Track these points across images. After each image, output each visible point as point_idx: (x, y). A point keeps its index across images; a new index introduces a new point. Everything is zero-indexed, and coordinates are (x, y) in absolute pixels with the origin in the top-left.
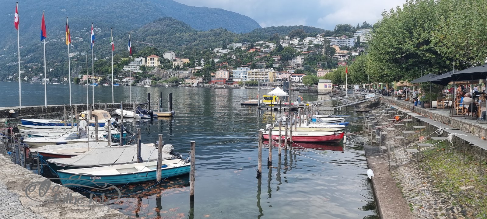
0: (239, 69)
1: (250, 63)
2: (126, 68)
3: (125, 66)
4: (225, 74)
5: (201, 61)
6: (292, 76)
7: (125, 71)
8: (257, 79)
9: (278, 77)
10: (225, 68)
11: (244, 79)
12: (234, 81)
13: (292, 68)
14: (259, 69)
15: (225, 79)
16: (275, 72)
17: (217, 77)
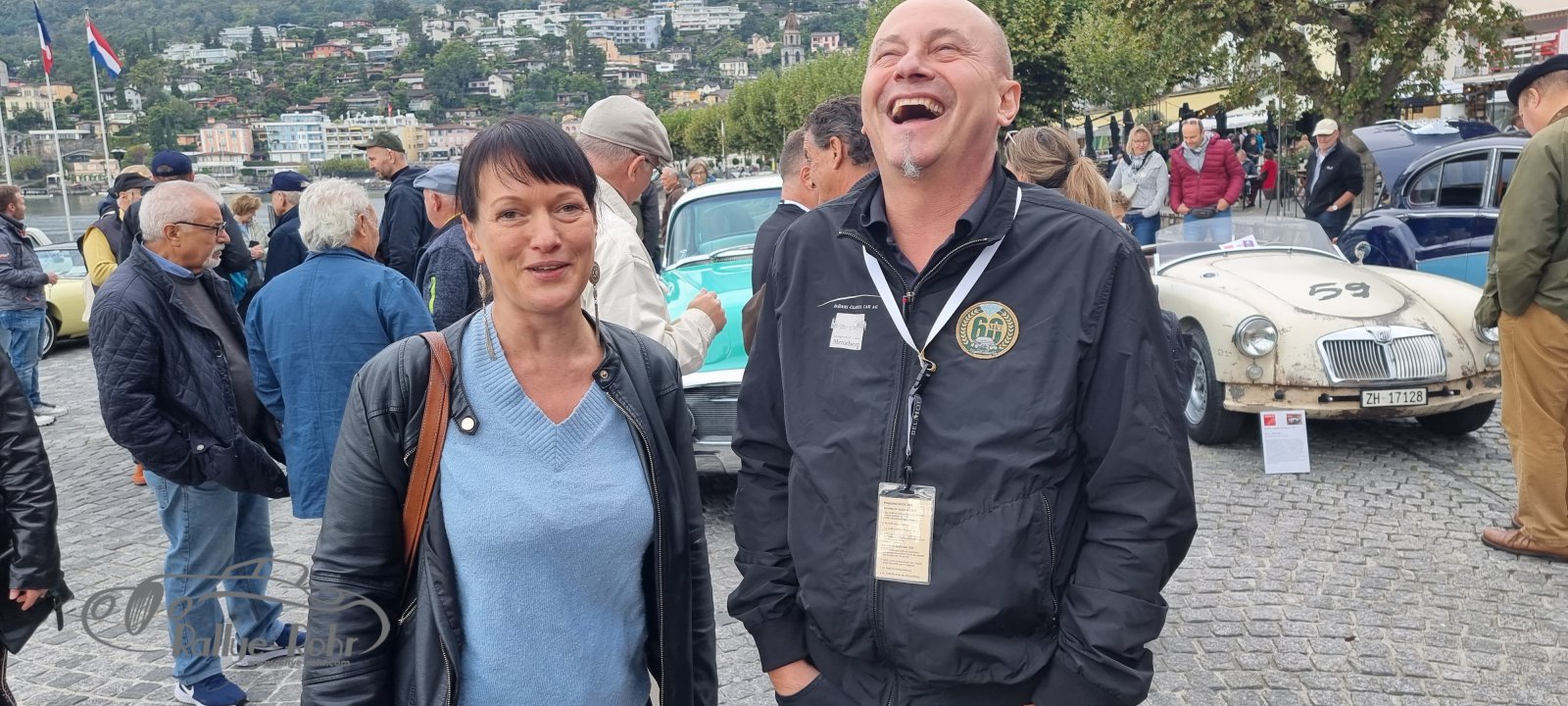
0: (286, 119)
1: (326, 99)
4: (234, 135)
5: (126, 92)
9: (436, 144)
10: (231, 116)
11: (312, 154)
12: (275, 163)
13: (477, 111)
14: (363, 118)
15: (240, 158)
16: (421, 125)
17: (204, 151)
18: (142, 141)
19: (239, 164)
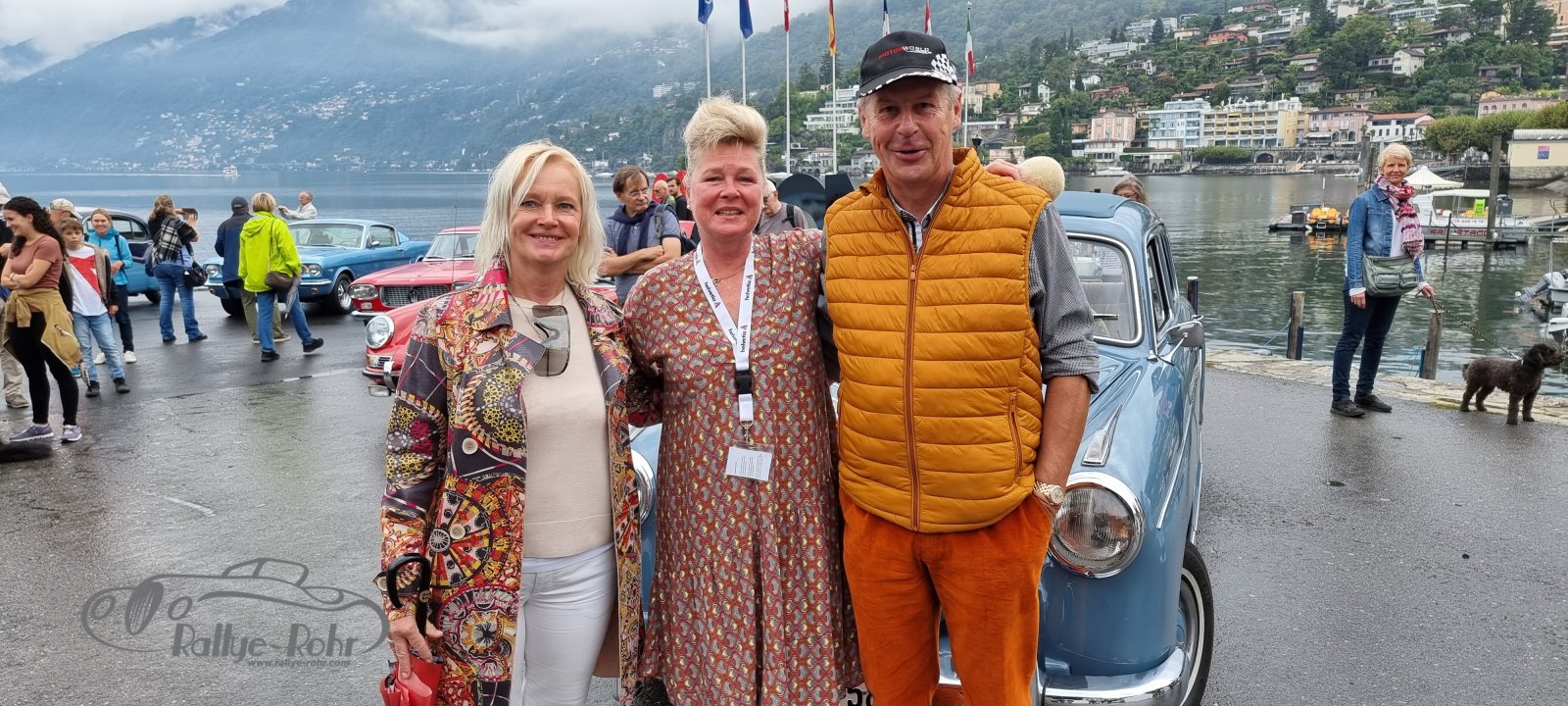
0: (1170, 107)
1: (1211, 86)
2: (812, 122)
3: (809, 117)
4: (1119, 123)
5: (1039, 87)
6: (1375, 123)
7: (811, 132)
8: (1237, 137)
9: (1317, 130)
10: (1121, 107)
11: (1188, 140)
12: (1152, 150)
13: (1372, 92)
14: (1245, 103)
15: (1121, 145)
16: (1305, 109)
17: (1092, 139)
18: (1043, 131)
19: (1119, 150)
